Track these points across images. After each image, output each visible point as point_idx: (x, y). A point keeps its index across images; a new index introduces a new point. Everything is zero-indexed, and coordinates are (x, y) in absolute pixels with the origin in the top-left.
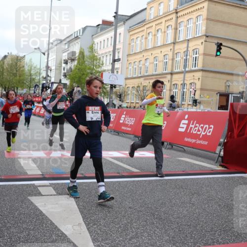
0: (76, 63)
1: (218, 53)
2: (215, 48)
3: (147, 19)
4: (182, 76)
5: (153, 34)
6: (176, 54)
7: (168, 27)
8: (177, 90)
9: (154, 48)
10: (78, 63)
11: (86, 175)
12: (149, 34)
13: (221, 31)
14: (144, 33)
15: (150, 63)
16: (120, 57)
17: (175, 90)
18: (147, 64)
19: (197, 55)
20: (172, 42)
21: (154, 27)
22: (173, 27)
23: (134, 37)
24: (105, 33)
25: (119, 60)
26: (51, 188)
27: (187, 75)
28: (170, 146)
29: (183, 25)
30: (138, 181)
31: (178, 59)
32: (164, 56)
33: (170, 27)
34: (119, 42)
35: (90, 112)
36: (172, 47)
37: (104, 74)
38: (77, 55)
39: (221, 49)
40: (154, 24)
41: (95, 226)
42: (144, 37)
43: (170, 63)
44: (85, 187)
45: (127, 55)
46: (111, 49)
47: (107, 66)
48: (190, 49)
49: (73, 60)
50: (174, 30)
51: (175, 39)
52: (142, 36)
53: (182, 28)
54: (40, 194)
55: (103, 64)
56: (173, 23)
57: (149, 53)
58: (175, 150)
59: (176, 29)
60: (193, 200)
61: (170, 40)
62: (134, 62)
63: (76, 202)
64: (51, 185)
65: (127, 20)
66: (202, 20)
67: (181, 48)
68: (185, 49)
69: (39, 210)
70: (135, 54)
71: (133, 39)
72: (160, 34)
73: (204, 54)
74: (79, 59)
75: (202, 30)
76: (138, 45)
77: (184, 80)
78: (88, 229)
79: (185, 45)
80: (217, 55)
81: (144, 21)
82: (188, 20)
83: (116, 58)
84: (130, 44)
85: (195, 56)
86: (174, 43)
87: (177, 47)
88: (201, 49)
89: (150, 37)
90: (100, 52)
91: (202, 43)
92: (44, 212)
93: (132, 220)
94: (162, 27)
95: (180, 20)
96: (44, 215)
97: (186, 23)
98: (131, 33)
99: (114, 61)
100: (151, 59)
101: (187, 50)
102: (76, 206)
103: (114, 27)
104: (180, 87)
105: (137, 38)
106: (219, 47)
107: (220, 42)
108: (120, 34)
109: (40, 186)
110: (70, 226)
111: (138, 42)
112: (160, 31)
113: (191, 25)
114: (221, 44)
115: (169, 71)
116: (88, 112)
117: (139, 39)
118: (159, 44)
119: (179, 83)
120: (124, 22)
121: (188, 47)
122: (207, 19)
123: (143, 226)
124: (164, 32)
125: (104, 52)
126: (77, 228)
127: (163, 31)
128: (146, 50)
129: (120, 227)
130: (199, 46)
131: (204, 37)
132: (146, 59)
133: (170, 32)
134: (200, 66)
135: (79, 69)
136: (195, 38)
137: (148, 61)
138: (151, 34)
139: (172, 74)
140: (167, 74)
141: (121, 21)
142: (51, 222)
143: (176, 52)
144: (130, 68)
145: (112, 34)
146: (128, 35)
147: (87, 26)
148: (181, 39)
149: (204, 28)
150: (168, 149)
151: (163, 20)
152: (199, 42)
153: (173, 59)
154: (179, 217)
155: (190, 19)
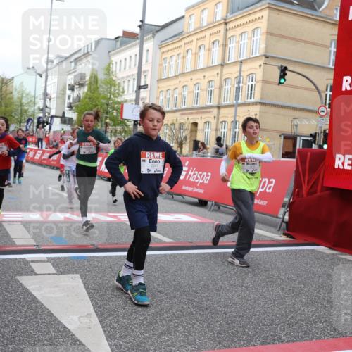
0: (85, 89)
1: (282, 81)
2: (278, 73)
3: (186, 30)
4: (232, 110)
5: (194, 51)
6: (225, 80)
7: (213, 43)
8: (226, 130)
9: (195, 71)
10: (89, 89)
11: (99, 247)
12: (187, 51)
13: (287, 51)
14: (181, 50)
15: (189, 92)
16: (148, 83)
17: (223, 130)
18: (185, 93)
19: (254, 83)
20: (220, 63)
21: (194, 43)
22: (221, 43)
23: (168, 55)
24: (128, 48)
25: (145, 87)
26: (49, 264)
27: (240, 109)
28: (216, 208)
29: (234, 40)
30: (172, 255)
31: (228, 87)
32: (209, 82)
33: (216, 43)
34: (147, 61)
35: (147, 160)
36: (219, 71)
37: (125, 105)
38: (87, 78)
39: (285, 74)
40: (194, 38)
41: (111, 318)
42: (181, 56)
43: (216, 92)
44: (96, 263)
45: (158, 81)
46: (135, 71)
47: (129, 95)
48: (244, 74)
49: (81, 85)
50: (222, 47)
51: (223, 59)
52: (178, 55)
53: (233, 45)
54: (33, 273)
55: (123, 92)
56: (220, 37)
57: (188, 78)
58: (223, 212)
59: (225, 46)
60: (246, 281)
61: (217, 60)
62: (167, 91)
63: (84, 284)
64: (49, 260)
65: (157, 32)
66: (261, 35)
67: (231, 72)
68: (237, 75)
69: (32, 295)
70: (168, 78)
71: (166, 58)
72: (202, 53)
73: (264, 81)
74: (90, 83)
75: (260, 48)
76: (172, 67)
77: (235, 116)
78: (101, 322)
79: (237, 68)
80: (280, 83)
81: (181, 34)
82: (241, 34)
83: (142, 84)
84: (161, 65)
85: (250, 83)
86: (222, 65)
87: (226, 70)
88: (259, 74)
89: (189, 56)
90: (120, 75)
91: (260, 66)
92: (38, 298)
93: (162, 309)
94: (206, 42)
95: (230, 34)
96: (38, 302)
97: (238, 38)
98: (163, 50)
99: (140, 88)
100: (191, 86)
101: (240, 76)
102: (84, 290)
103: (139, 41)
104: (229, 125)
105: (171, 57)
106: (284, 71)
107: (284, 65)
108: (148, 51)
109: (33, 261)
110: (75, 318)
111: (173, 62)
112: (202, 48)
113: (245, 41)
114: (286, 68)
115: (215, 103)
116: (144, 161)
117: (174, 58)
118: (201, 66)
119: (229, 120)
120: (154, 35)
121: (240, 71)
122: (268, 33)
123: (178, 318)
124: (209, 50)
125: (125, 75)
126: (85, 320)
127: (207, 47)
128: (183, 74)
129: (146, 318)
130: (256, 70)
131: (264, 58)
132: (183, 87)
133: (217, 50)
134: (257, 98)
135: (90, 98)
136: (250, 59)
137: (186, 89)
138: (190, 51)
139: (219, 107)
140: (212, 107)
141: (149, 32)
142: (49, 312)
143: (224, 78)
144: (161, 98)
145: (136, 50)
146: (159, 52)
147: (101, 39)
148: (232, 60)
149: (263, 46)
150: (213, 211)
151: (207, 33)
152: (256, 64)
153: (220, 88)
154: (227, 306)
155: (245, 32)
